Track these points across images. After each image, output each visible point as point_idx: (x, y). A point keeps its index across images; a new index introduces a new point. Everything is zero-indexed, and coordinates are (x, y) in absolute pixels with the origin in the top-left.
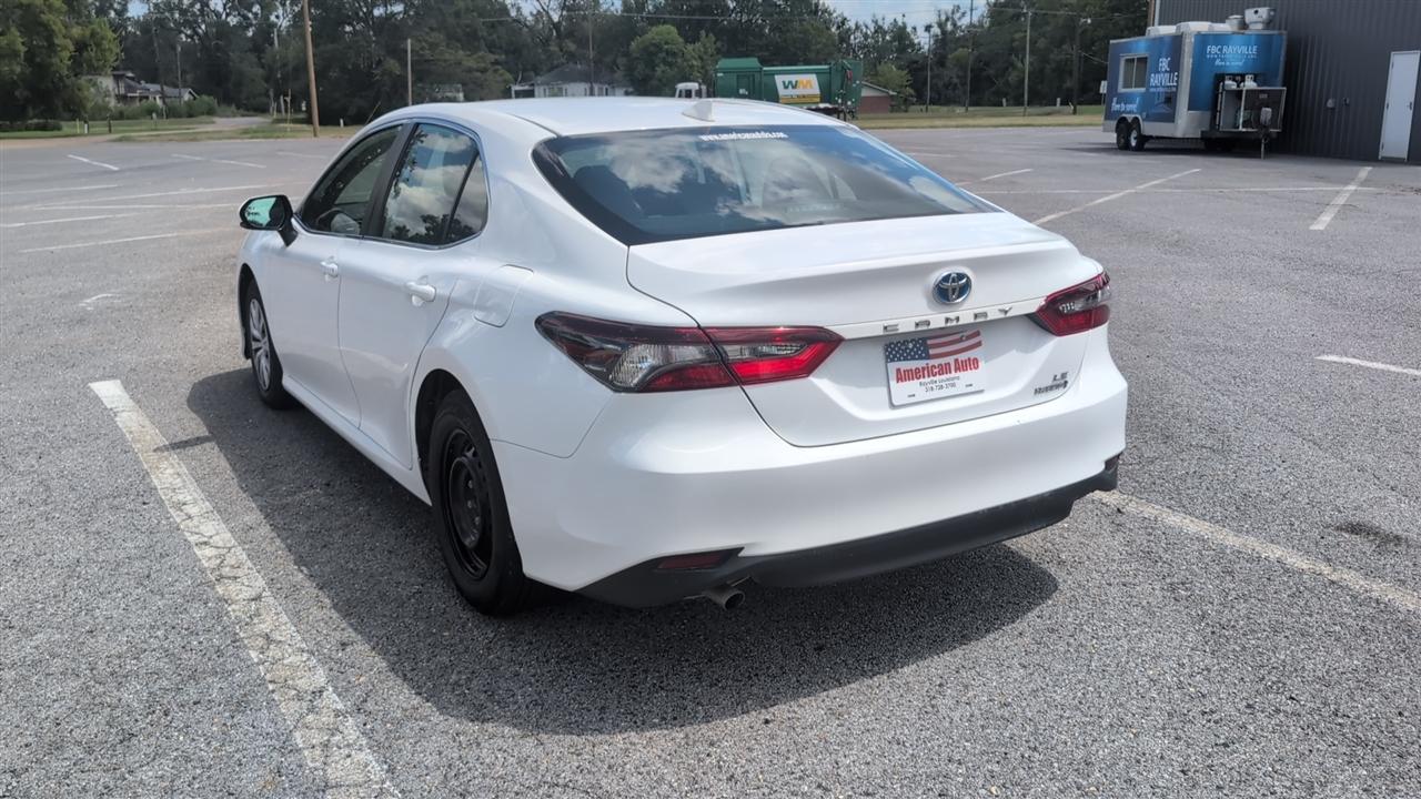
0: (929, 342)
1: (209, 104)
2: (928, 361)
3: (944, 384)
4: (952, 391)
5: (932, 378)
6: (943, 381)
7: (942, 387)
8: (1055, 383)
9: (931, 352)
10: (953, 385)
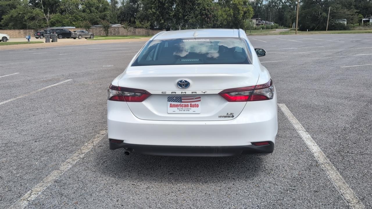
0: (182, 98)
1: (276, 26)
2: (181, 103)
3: (185, 110)
4: (188, 112)
5: (182, 108)
6: (185, 109)
7: (185, 111)
8: (228, 115)
9: (183, 101)
10: (189, 111)
